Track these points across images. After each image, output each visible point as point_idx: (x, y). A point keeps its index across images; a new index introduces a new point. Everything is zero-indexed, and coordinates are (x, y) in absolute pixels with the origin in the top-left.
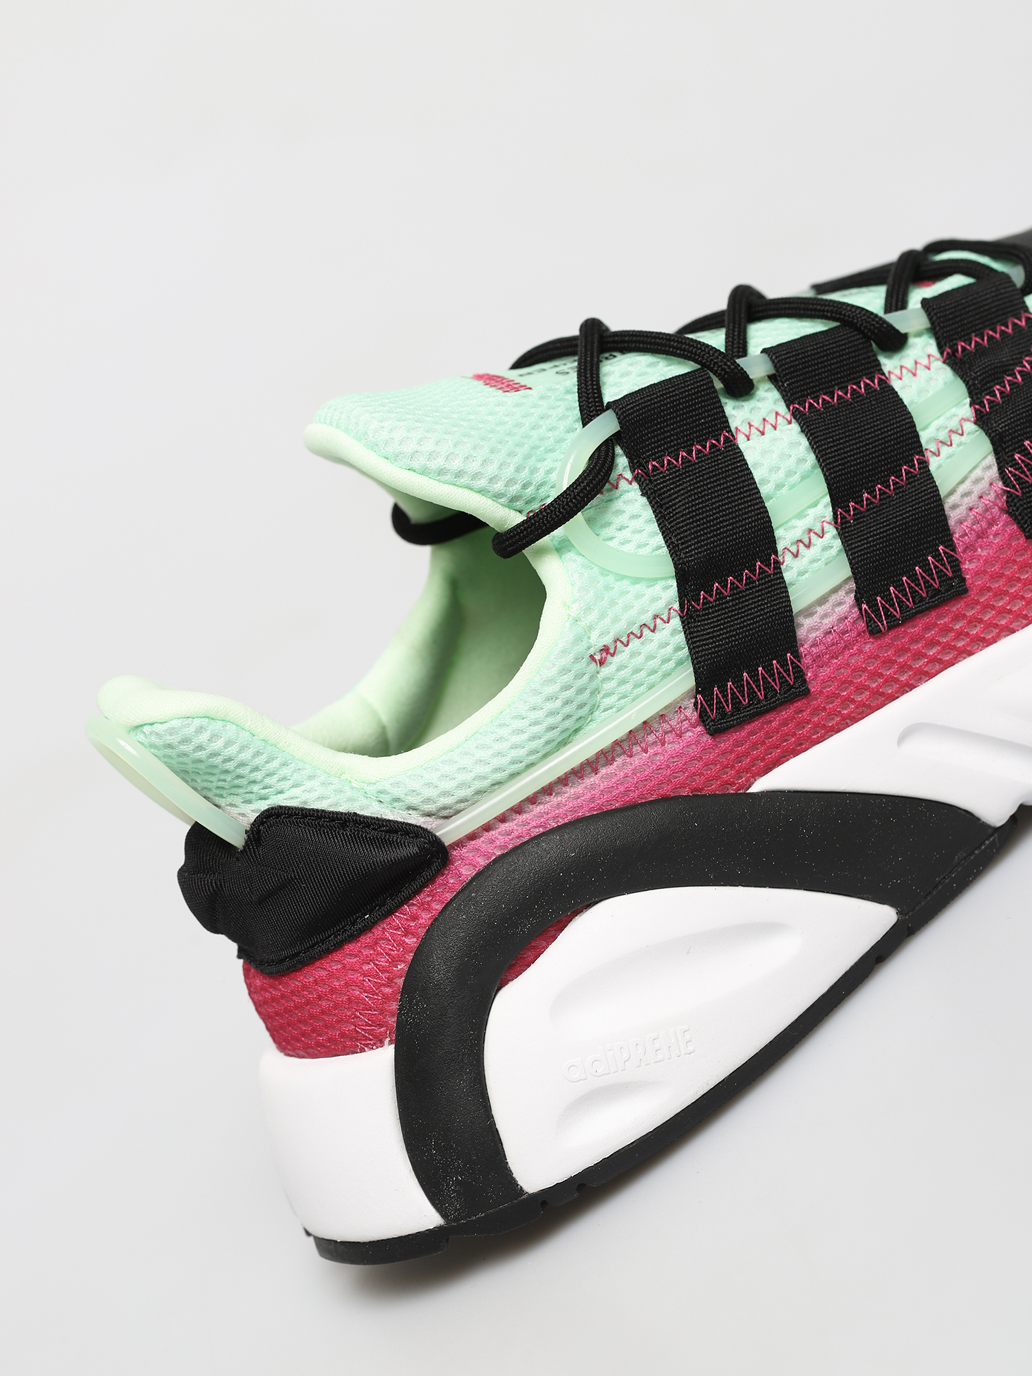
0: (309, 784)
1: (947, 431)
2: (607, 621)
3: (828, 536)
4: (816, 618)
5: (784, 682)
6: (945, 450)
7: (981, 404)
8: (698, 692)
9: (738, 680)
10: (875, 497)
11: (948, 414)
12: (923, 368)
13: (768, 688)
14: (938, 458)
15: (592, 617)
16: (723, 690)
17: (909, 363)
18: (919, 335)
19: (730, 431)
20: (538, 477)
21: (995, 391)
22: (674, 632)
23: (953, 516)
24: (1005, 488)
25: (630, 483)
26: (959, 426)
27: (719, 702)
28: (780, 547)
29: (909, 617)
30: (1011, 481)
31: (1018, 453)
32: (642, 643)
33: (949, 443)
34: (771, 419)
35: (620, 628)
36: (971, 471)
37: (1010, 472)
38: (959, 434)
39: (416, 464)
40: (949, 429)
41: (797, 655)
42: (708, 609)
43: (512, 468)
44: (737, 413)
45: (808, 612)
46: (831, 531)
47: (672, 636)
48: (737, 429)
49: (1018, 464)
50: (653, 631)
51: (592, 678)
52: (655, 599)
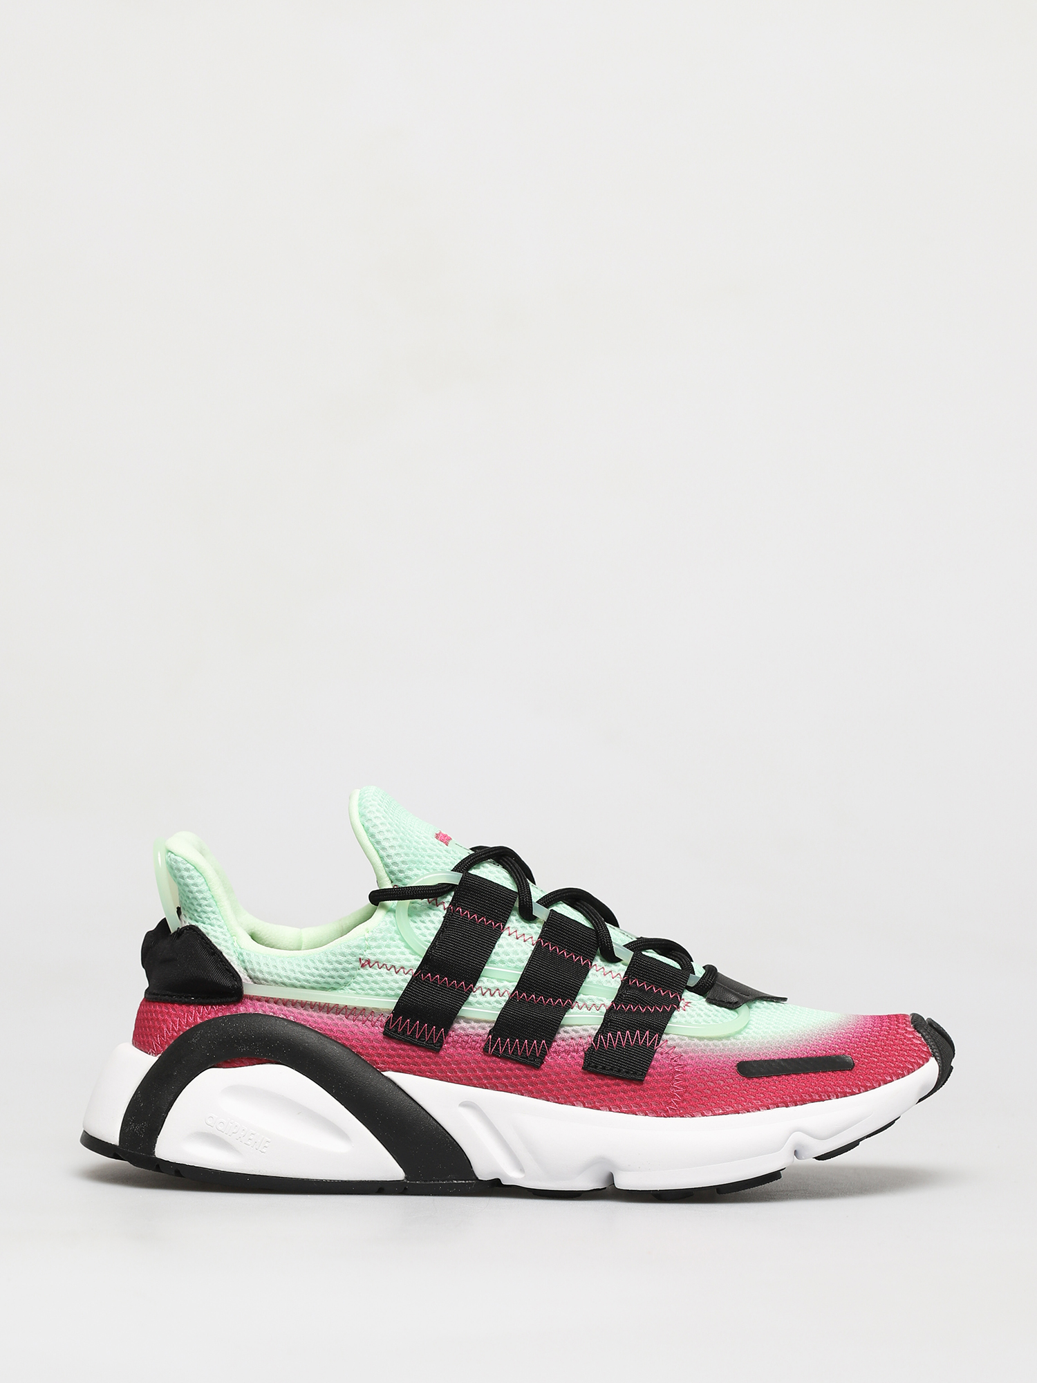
0: (216, 928)
2: (379, 951)
3: (503, 998)
4: (468, 1025)
5: (431, 1038)
6: (584, 1009)
8: (392, 1013)
9: (413, 1022)
10: (536, 1000)
11: (600, 997)
12: (611, 976)
13: (423, 1036)
15: (373, 944)
16: (403, 1021)
17: (607, 969)
18: (625, 963)
19: (504, 925)
20: (409, 873)
21: (628, 1006)
22: (404, 980)
23: (562, 1034)
24: (592, 1042)
25: (445, 909)
26: (599, 1006)
27: (398, 1024)
28: (478, 984)
29: (505, 1058)
30: (597, 1041)
31: (611, 1034)
32: (387, 973)
33: (589, 1008)
34: (526, 937)
35: (382, 958)
36: (586, 1025)
37: (600, 1037)
38: (597, 1009)
39: (366, 824)
40: (594, 1003)
41: (446, 1033)
42: (426, 982)
43: (401, 859)
44: (514, 922)
45: (467, 1021)
46: (506, 997)
47: (401, 982)
48: (509, 928)
49: (607, 1037)
50: (397, 973)
51: (353, 968)
52: (408, 960)
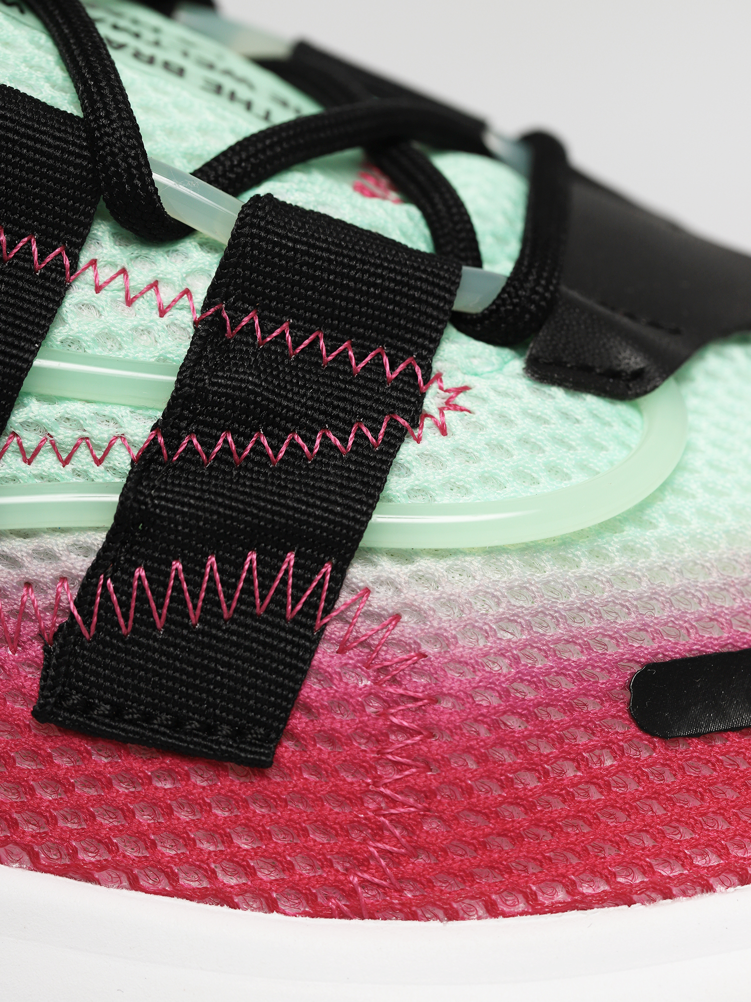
1: (80, 433)
6: (47, 462)
7: (173, 439)
11: (108, 410)
12: (155, 303)
14: (24, 465)
17: (140, 275)
18: (207, 245)
21: (218, 438)
24: (72, 605)
26: (106, 444)
30: (92, 603)
31: (146, 569)
33: (64, 456)
36: (51, 530)
37: (105, 586)
38: (94, 457)
40: (86, 434)
49: (130, 585)
